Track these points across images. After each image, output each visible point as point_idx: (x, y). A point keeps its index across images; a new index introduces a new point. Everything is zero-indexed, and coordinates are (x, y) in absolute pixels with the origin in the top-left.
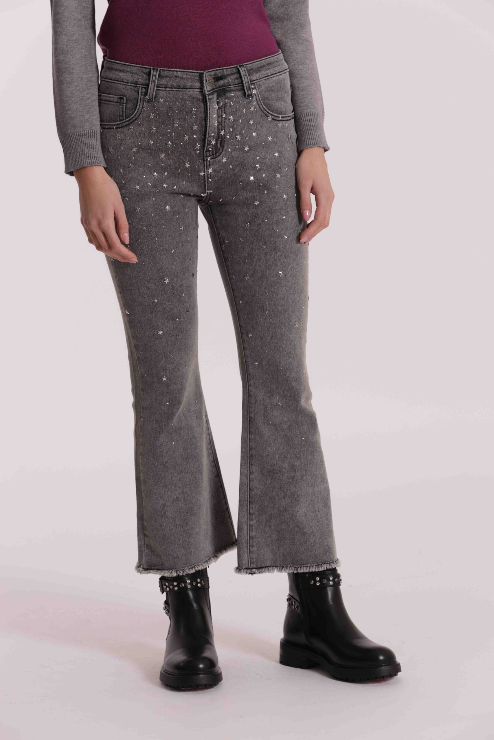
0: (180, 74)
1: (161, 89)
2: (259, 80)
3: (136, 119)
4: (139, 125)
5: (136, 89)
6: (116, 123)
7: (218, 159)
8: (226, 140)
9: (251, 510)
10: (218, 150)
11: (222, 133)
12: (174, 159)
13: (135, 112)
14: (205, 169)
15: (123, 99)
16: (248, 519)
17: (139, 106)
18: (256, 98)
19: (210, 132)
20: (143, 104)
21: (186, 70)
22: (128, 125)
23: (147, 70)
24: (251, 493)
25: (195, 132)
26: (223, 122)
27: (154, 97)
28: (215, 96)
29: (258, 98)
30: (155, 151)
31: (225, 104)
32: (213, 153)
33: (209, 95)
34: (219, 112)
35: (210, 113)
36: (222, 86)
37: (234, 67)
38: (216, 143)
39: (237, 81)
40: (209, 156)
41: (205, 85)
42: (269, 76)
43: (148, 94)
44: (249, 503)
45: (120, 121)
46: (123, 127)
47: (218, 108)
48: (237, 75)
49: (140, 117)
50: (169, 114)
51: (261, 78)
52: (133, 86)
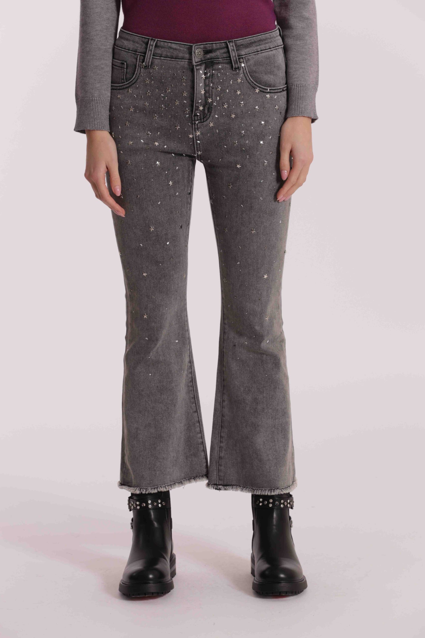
0: (174, 46)
1: (157, 57)
2: (248, 55)
3: (135, 83)
4: (137, 88)
5: (135, 56)
6: (119, 85)
7: (206, 123)
8: (213, 107)
9: (222, 434)
10: (206, 115)
11: (210, 100)
12: (166, 121)
13: (134, 77)
14: (193, 131)
15: (124, 64)
16: (219, 441)
17: (137, 72)
18: (243, 71)
19: (197, 99)
20: (141, 70)
21: (180, 43)
22: (128, 87)
23: (146, 40)
24: (223, 418)
25: (185, 98)
26: (210, 91)
27: (150, 64)
28: (203, 67)
29: (245, 72)
30: (149, 112)
31: (213, 75)
32: (201, 117)
33: (196, 66)
34: (206, 81)
35: (196, 81)
36: (211, 59)
37: (223, 42)
38: (204, 110)
39: (225, 55)
40: (197, 120)
41: (193, 57)
42: (258, 51)
43: (145, 62)
44: (221, 427)
45: (122, 84)
46: (124, 89)
47: (205, 78)
48: (225, 50)
49: (137, 81)
50: (163, 81)
51: (250, 53)
52: (134, 53)
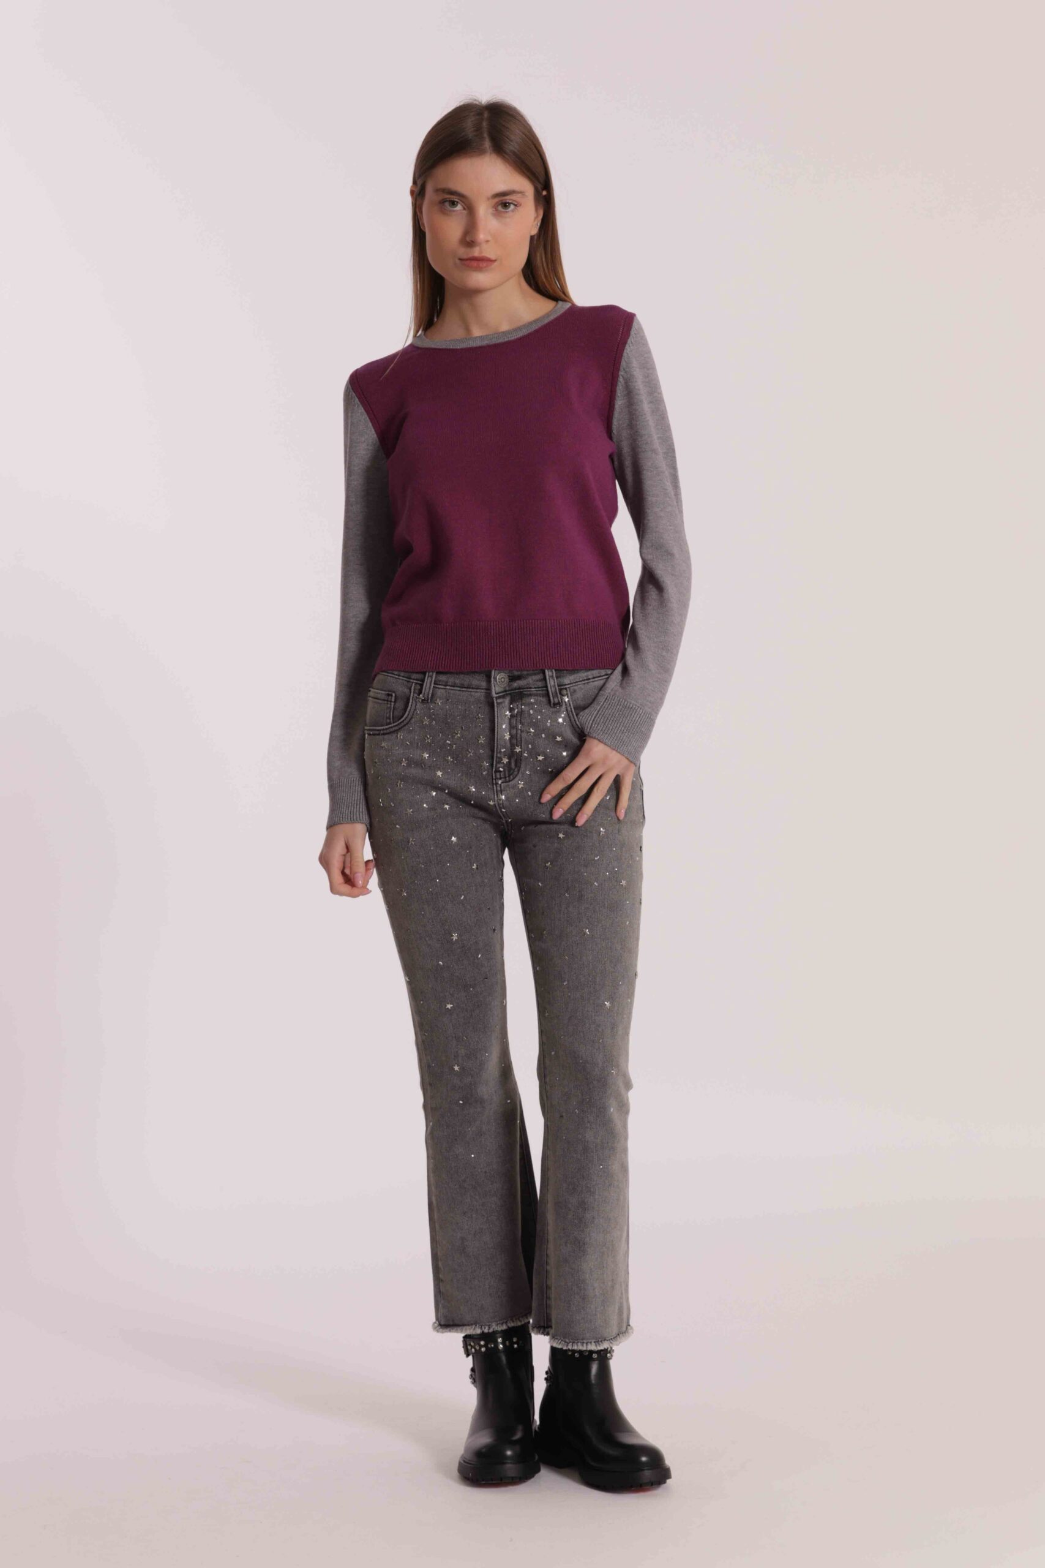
1: (440, 686)
2: (574, 684)
3: (407, 723)
4: (410, 732)
5: (408, 685)
6: (382, 728)
7: (513, 783)
8: (523, 759)
10: (512, 771)
11: (518, 750)
12: (455, 780)
13: (406, 715)
14: (494, 795)
15: (392, 695)
17: (411, 708)
18: (566, 708)
19: (499, 747)
20: (416, 705)
22: (397, 730)
25: (482, 746)
26: (519, 735)
27: (430, 696)
28: (507, 700)
29: (569, 709)
30: (429, 767)
31: (521, 712)
32: (505, 774)
33: (497, 698)
34: (512, 721)
35: (498, 721)
36: (519, 688)
38: (509, 763)
39: (540, 684)
40: (500, 779)
41: (493, 685)
42: (589, 679)
43: (423, 693)
45: (386, 725)
46: (391, 732)
47: (511, 716)
48: (540, 676)
49: (411, 722)
50: (449, 721)
51: (577, 682)
52: (406, 681)
